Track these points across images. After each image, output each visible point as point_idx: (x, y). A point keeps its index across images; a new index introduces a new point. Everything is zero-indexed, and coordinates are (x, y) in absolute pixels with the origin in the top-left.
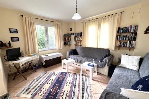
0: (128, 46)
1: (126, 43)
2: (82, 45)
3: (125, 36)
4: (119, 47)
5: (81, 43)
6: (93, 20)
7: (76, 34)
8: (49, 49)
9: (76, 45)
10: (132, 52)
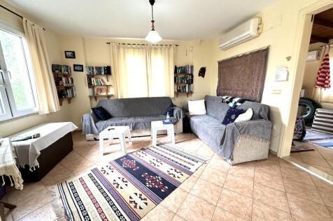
0: (187, 90)
1: (185, 87)
2: (112, 95)
3: (183, 78)
4: (178, 92)
5: (107, 91)
6: (134, 46)
7: (91, 68)
8: (15, 116)
9: (94, 97)
10: (190, 97)
